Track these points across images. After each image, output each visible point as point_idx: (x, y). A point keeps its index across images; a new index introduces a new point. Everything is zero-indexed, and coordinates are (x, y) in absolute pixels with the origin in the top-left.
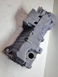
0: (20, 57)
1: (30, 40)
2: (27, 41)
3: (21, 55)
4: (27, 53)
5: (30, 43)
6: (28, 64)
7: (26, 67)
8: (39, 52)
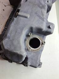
0: (12, 49)
1: (25, 12)
2: (18, 15)
3: (12, 43)
4: (25, 40)
5: (26, 17)
6: (32, 59)
7: (30, 66)
8: (49, 30)
